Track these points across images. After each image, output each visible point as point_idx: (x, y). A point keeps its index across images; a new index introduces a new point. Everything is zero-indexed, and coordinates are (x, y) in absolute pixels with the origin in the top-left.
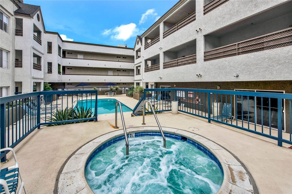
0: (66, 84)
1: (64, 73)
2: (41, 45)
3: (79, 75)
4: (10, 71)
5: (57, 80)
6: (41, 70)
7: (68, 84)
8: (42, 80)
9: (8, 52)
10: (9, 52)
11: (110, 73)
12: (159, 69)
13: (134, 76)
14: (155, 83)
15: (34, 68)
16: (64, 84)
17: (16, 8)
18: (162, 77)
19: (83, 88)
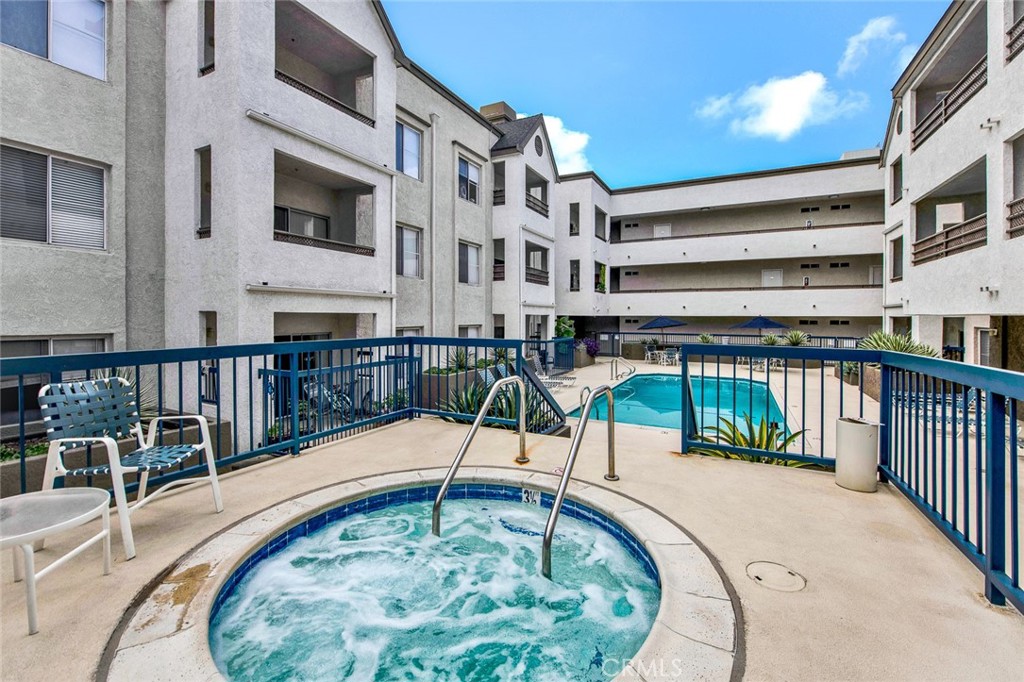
0: (622, 322)
1: (615, 288)
2: (547, 217)
3: (656, 291)
4: (481, 291)
5: (591, 309)
6: (547, 283)
7: (629, 320)
8: (550, 309)
9: (479, 247)
10: (481, 246)
11: (772, 278)
12: (984, 242)
13: (881, 286)
14: (994, 319)
15: (527, 280)
16: (615, 321)
17: (495, 139)
18: (994, 285)
19: (663, 334)
